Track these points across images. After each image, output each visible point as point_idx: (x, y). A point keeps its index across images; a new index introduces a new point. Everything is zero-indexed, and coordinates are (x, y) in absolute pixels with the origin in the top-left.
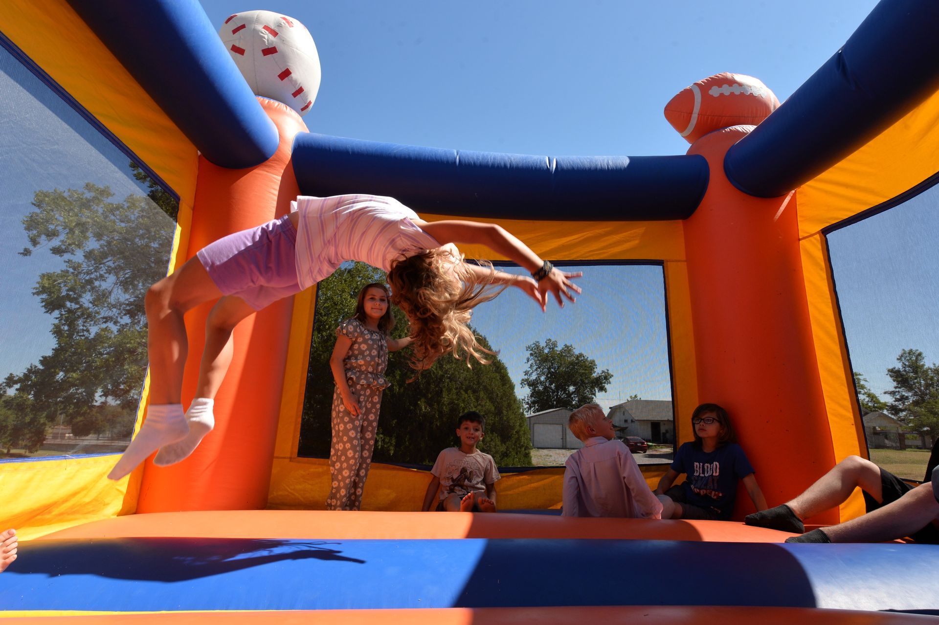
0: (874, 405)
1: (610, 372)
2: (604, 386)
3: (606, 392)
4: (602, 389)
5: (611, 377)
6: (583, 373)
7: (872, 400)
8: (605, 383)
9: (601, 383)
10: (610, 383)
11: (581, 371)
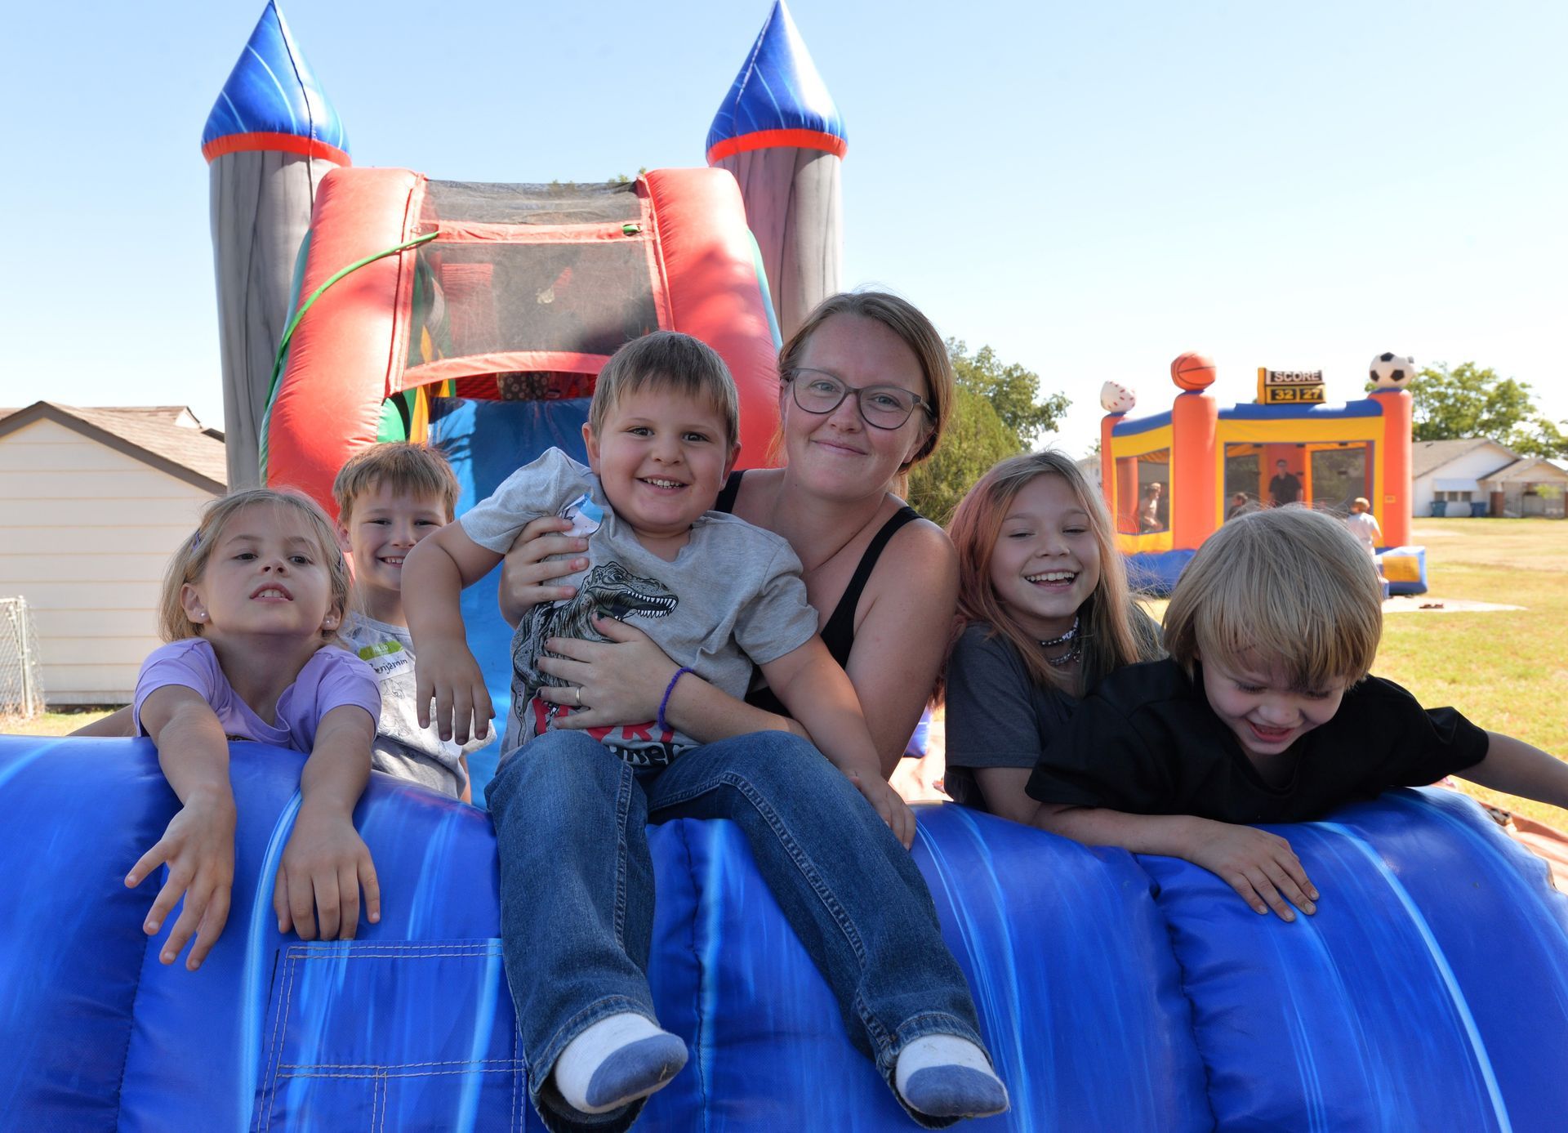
0: (1547, 442)
1: (1065, 396)
2: (1054, 423)
3: (1056, 431)
4: (1050, 426)
5: (1068, 405)
6: (1018, 401)
7: (1546, 432)
8: (1056, 416)
9: (1050, 417)
10: (1066, 416)
11: (1014, 396)
